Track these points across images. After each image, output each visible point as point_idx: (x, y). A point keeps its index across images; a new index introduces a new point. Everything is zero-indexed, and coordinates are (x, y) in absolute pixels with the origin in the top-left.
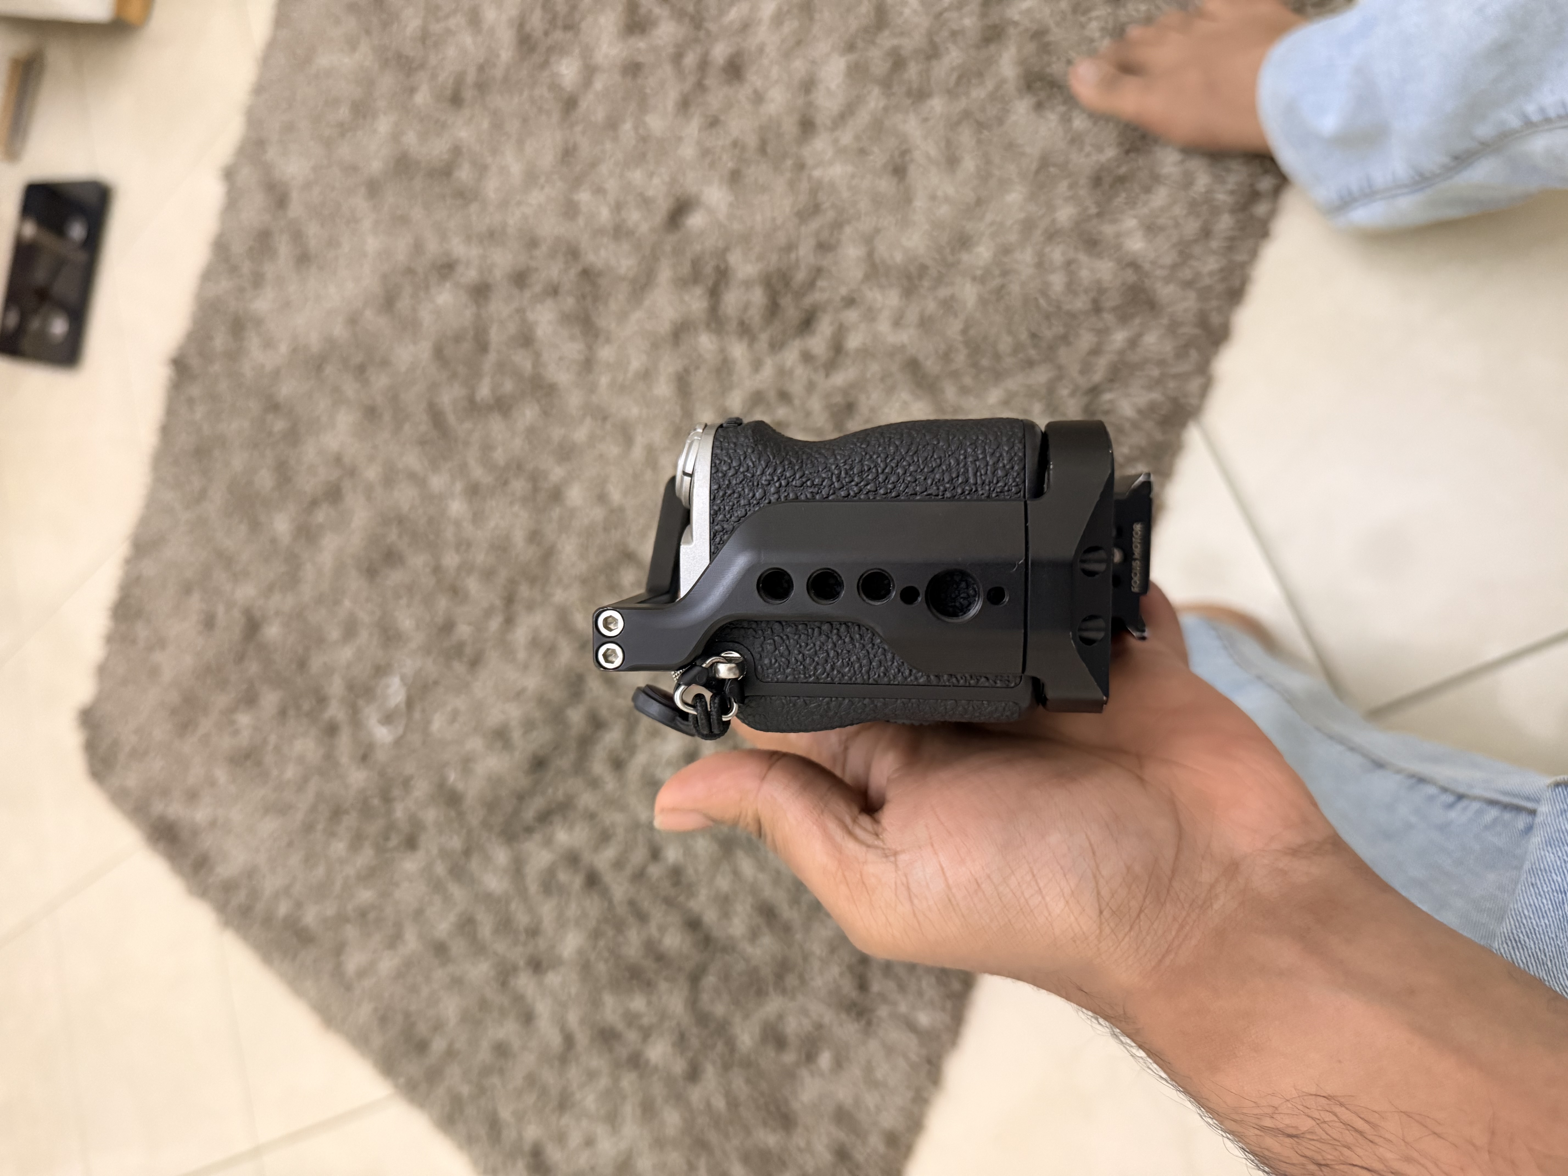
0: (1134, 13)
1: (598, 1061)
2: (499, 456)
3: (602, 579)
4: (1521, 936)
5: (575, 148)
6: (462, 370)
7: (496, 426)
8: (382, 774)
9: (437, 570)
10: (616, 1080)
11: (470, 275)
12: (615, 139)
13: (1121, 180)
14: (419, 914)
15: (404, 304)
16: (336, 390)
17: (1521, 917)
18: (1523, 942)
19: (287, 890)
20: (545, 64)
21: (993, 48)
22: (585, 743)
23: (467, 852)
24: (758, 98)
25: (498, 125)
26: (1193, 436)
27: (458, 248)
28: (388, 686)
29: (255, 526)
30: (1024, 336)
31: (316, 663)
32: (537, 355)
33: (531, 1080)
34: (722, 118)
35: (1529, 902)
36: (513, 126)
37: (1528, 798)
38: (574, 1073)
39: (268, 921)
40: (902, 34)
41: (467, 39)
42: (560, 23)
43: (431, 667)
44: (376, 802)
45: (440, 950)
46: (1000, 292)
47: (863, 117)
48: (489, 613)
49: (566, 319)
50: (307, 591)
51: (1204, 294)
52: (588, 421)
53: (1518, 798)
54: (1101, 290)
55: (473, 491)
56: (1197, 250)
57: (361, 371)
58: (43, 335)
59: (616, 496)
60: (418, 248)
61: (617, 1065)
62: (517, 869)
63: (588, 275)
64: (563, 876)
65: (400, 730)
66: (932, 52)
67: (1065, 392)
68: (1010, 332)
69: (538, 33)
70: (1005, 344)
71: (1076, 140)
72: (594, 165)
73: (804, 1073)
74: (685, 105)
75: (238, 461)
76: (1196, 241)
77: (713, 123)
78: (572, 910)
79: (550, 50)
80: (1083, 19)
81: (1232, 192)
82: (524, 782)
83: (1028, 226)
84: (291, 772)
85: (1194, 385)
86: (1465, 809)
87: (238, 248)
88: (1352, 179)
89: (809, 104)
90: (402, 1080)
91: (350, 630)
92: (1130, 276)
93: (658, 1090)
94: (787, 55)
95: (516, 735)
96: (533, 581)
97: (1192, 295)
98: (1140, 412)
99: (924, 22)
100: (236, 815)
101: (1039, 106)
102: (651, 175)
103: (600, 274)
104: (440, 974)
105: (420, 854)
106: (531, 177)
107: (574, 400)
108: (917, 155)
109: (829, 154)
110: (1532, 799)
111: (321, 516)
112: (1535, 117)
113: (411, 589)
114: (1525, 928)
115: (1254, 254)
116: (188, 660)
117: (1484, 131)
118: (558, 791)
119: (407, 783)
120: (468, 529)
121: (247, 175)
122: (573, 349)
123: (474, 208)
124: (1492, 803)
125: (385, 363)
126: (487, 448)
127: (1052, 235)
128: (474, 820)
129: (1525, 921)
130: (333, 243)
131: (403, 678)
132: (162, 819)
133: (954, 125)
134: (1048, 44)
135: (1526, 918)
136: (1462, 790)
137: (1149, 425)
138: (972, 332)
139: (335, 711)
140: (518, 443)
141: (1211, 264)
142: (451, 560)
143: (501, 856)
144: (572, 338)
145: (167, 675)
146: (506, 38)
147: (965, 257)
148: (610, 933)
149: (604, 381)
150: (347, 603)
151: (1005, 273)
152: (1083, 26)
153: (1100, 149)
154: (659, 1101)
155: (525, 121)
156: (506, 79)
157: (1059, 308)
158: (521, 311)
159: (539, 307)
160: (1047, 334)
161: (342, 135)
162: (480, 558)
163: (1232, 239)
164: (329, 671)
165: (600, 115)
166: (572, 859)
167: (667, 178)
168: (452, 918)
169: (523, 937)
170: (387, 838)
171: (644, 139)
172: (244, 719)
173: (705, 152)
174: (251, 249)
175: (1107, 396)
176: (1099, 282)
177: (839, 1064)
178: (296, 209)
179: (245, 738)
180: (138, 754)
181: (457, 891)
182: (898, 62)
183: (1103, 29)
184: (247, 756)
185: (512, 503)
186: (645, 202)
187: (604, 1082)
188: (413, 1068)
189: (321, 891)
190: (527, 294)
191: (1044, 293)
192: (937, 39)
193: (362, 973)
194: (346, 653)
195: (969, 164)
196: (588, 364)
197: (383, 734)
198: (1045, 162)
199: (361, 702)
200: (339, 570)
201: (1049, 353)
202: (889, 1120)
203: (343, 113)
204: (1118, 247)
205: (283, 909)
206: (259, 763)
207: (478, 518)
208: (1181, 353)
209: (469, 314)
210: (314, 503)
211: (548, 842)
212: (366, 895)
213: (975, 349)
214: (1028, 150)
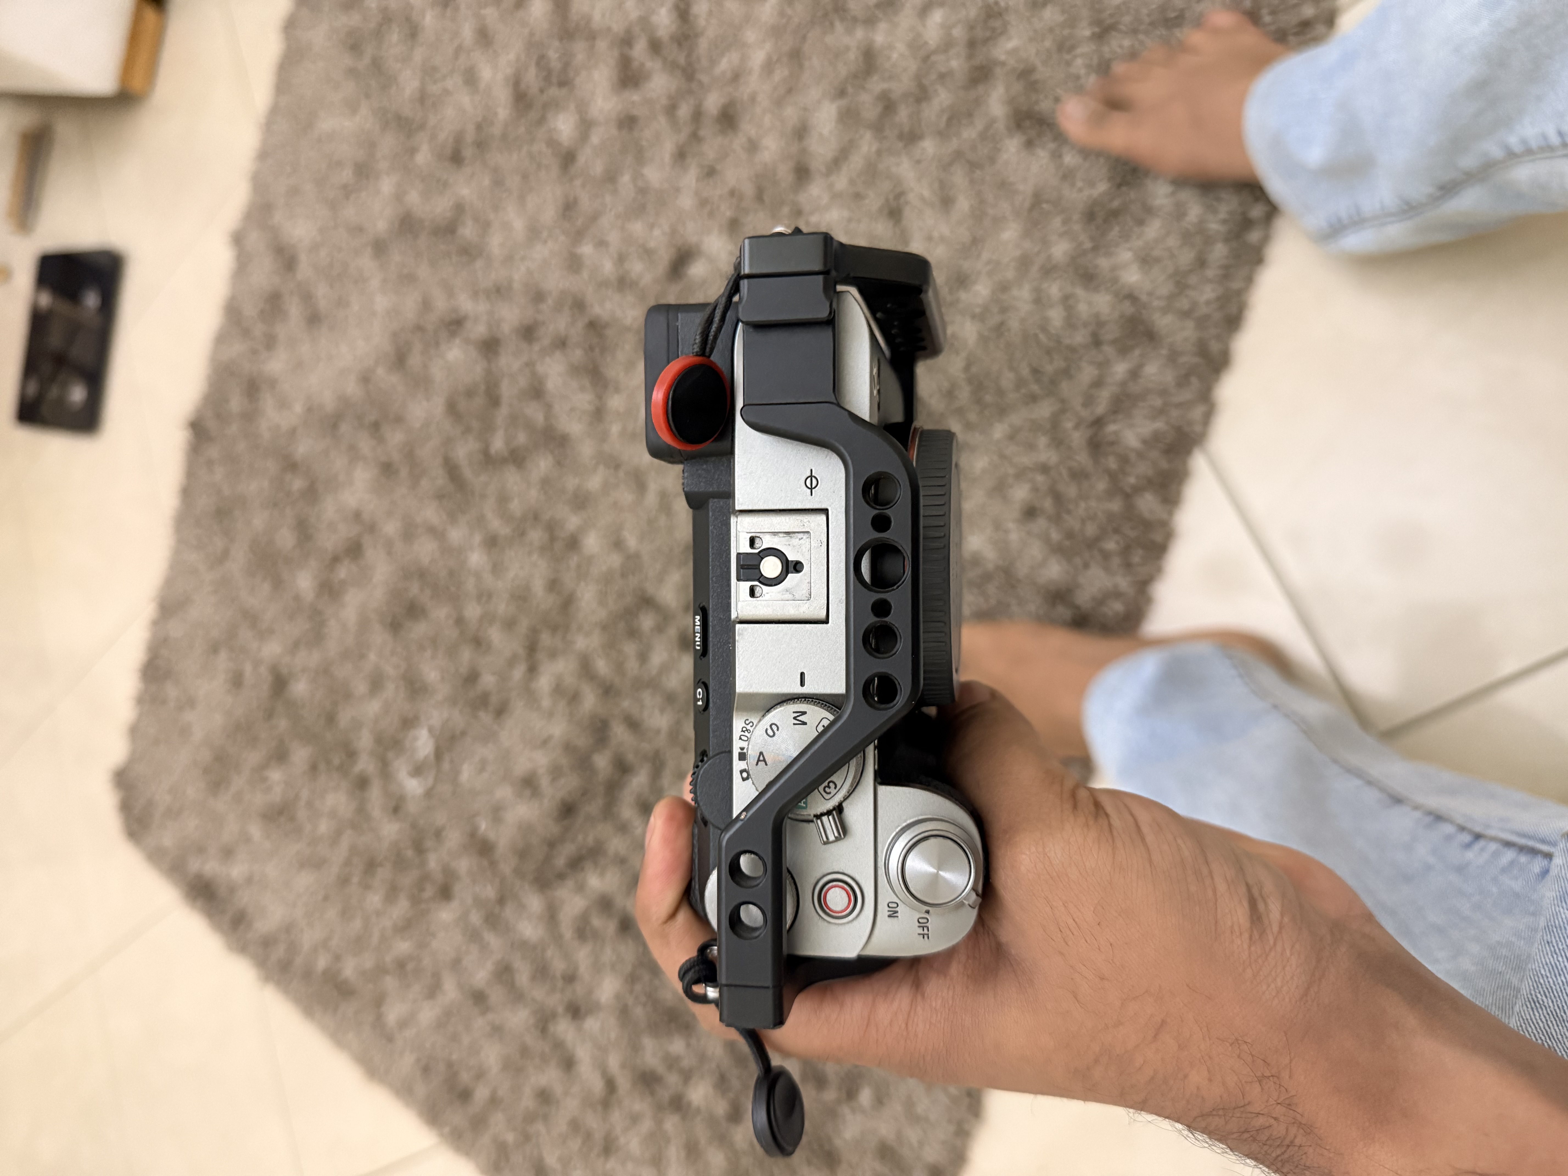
0: (1119, 50)
1: (640, 1105)
2: (516, 507)
3: (622, 625)
4: (1539, 995)
5: (576, 201)
6: (475, 424)
7: (512, 478)
8: (414, 826)
9: (460, 621)
10: (659, 1122)
11: (479, 330)
12: (615, 192)
13: (1115, 214)
14: (456, 963)
15: (415, 360)
16: (353, 450)
17: (1538, 977)
18: (1541, 1002)
19: (325, 943)
20: (541, 121)
21: (981, 89)
22: (613, 788)
23: (501, 901)
24: (753, 147)
25: (498, 182)
26: (1199, 463)
27: (466, 304)
28: (416, 739)
29: (278, 584)
30: (1025, 372)
31: (345, 717)
32: (549, 407)
33: (575, 1125)
34: (718, 167)
35: (1546, 961)
36: (513, 182)
37: (1543, 841)
38: (617, 1117)
39: (307, 974)
40: (891, 78)
41: (465, 99)
42: (554, 80)
43: (458, 718)
44: (410, 853)
45: (479, 998)
46: (1000, 329)
47: (857, 161)
48: (512, 662)
49: (575, 370)
50: (332, 647)
51: (1202, 322)
52: (601, 468)
53: (1534, 840)
54: (1100, 324)
55: (492, 542)
56: (1193, 280)
57: (376, 427)
58: (61, 402)
59: (632, 542)
60: (426, 305)
61: (659, 1108)
62: (551, 915)
63: (595, 327)
64: (597, 922)
65: (430, 781)
66: (921, 95)
67: (1069, 425)
68: (1011, 368)
69: (534, 90)
70: (1008, 380)
71: (1068, 176)
72: (594, 218)
73: (845, 1110)
74: (681, 156)
75: (259, 520)
76: (1191, 271)
77: (710, 172)
78: (608, 955)
79: (546, 107)
80: (1067, 57)
81: (1224, 222)
82: (554, 829)
83: (1024, 263)
84: (324, 827)
85: (1197, 412)
86: (1482, 850)
87: (250, 310)
88: (1341, 207)
89: (804, 151)
90: (447, 1130)
91: (376, 683)
92: (1128, 308)
93: (701, 1132)
94: (779, 103)
95: (545, 782)
96: (554, 629)
97: (1190, 324)
98: (1144, 442)
99: (913, 66)
100: (272, 871)
101: (1029, 144)
102: (652, 226)
103: (607, 325)
104: (480, 1023)
105: (455, 904)
106: (534, 232)
107: (586, 450)
108: (911, 197)
109: (825, 200)
110: (1548, 842)
111: (343, 572)
112: (1517, 148)
113: (434, 641)
114: (1542, 988)
115: (1249, 280)
116: (218, 719)
117: (1468, 161)
118: (587, 837)
119: (438, 834)
120: (489, 579)
121: (255, 239)
122: (584, 400)
123: (479, 264)
124: (1508, 844)
125: (399, 420)
126: (503, 499)
127: (1049, 270)
128: (506, 868)
129: (1542, 981)
130: (342, 303)
131: (431, 730)
132: (199, 877)
133: (946, 166)
134: (1036, 82)
135: (1543, 977)
136: (1478, 829)
137: (1155, 454)
138: (974, 369)
139: (365, 764)
140: (534, 494)
141: (1207, 294)
142: (472, 611)
143: (535, 903)
144: (582, 389)
145: (198, 734)
146: (502, 97)
147: (963, 296)
148: (646, 977)
149: (615, 429)
150: (372, 657)
151: (1004, 310)
152: (1068, 64)
153: (1092, 184)
154: (703, 1141)
155: (525, 177)
156: (504, 137)
157: (1059, 342)
158: (530, 364)
159: (548, 360)
160: (1049, 369)
161: (347, 197)
162: (502, 607)
163: (1226, 267)
164: (357, 725)
165: (598, 168)
166: (605, 904)
167: (666, 228)
168: (489, 966)
169: (560, 984)
170: (422, 889)
171: (643, 191)
172: (276, 775)
173: (703, 202)
174: (262, 312)
175: (1111, 428)
176: (1097, 315)
177: (880, 1101)
178: (304, 270)
179: (277, 795)
180: (173, 813)
181: (492, 940)
182: (888, 105)
183: (1089, 67)
184: (280, 812)
185: (530, 553)
186: (648, 253)
187: (647, 1125)
188: (457, 1117)
189: (359, 943)
190: (536, 347)
191: (1044, 329)
192: (926, 82)
193: (403, 1024)
194: (373, 707)
195: (963, 204)
196: (598, 414)
197: (413, 786)
198: (1038, 199)
199: (390, 755)
200: (364, 624)
201: (1052, 387)
202: (933, 1154)
203: (347, 175)
204: (1115, 280)
205: (322, 963)
206: (292, 819)
207: (497, 569)
208: (1183, 381)
209: (479, 369)
210: (336, 560)
211: (580, 888)
212: (403, 947)
213: (978, 385)
214: (1021, 187)
